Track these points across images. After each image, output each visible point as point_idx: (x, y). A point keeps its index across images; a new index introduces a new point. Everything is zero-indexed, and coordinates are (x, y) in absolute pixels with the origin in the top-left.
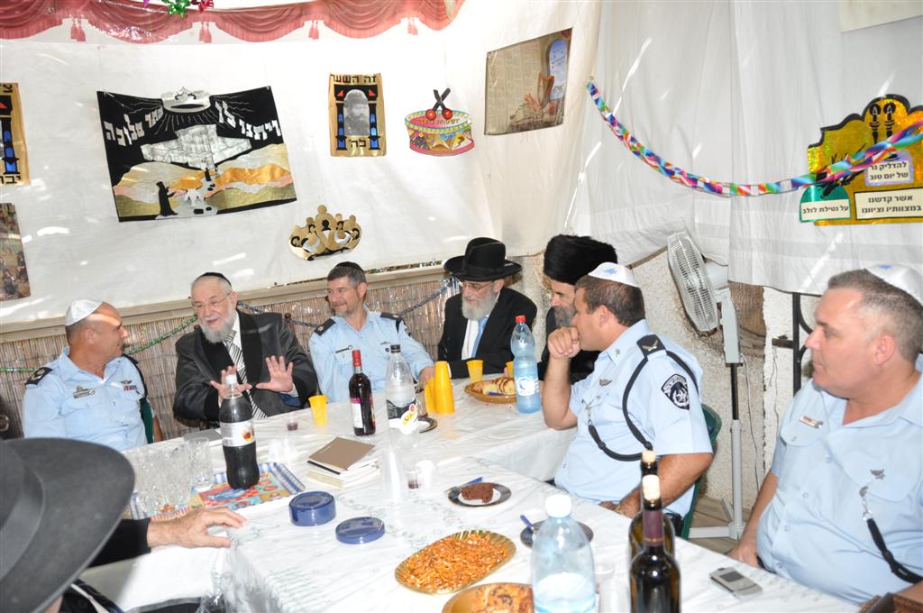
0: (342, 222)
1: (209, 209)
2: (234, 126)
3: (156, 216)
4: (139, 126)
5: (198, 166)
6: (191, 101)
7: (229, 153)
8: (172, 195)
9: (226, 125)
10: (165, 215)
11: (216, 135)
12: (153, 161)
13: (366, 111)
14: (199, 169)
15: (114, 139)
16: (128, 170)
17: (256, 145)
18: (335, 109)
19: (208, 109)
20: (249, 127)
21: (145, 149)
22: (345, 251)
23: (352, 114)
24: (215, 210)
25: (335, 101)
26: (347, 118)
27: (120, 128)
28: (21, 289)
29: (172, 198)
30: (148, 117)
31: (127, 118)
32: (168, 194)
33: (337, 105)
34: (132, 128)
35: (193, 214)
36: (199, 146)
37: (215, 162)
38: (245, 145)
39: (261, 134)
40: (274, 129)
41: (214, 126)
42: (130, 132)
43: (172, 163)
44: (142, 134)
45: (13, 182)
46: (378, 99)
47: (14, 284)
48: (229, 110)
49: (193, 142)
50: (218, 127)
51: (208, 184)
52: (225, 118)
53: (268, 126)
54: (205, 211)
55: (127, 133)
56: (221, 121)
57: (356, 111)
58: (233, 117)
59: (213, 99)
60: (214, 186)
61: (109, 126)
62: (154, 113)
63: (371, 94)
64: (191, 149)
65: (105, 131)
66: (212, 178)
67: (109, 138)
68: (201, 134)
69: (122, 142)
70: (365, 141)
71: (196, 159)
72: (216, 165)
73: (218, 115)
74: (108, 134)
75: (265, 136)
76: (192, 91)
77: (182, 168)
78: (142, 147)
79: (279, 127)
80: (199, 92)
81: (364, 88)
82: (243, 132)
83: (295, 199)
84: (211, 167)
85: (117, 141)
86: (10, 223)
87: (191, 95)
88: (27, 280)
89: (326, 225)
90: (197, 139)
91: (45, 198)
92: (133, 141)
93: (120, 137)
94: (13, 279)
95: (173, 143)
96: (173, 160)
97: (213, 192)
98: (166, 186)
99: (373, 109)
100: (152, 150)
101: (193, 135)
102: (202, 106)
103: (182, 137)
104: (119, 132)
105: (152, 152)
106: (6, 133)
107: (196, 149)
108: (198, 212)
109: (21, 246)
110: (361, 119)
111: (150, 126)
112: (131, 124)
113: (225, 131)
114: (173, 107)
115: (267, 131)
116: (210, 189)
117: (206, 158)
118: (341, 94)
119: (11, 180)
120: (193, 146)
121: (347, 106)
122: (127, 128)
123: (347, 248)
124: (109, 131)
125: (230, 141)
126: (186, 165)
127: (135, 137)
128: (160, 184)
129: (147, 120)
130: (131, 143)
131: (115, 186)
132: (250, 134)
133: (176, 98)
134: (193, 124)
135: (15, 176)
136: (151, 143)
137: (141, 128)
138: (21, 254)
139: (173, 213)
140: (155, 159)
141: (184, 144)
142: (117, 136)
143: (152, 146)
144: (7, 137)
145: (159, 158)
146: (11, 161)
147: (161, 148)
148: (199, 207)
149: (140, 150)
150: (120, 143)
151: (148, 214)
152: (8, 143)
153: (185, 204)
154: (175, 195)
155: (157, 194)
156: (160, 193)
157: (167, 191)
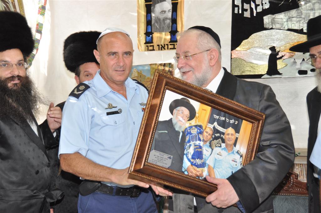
1: (313, 70)
3: (262, 75)
8: (281, 58)
10: (271, 75)
12: (272, 29)
15: (240, 12)
16: (247, 38)
21: (267, 19)
27: (247, 3)
29: (281, 60)
32: (278, 57)
34: (258, 2)
35: (298, 75)
42: (257, 6)
43: (289, 30)
44: (267, 6)
45: (174, 48)
49: (312, 9)
54: (309, 72)
55: (253, 6)
61: (238, 2)
64: (309, 16)
65: (234, 6)
67: (236, 12)
69: (247, 14)
74: (236, 9)
77: (295, 34)
78: (265, 18)
85: (243, 13)
90: (317, 7)
92: (257, 13)
93: (246, 10)
95: (293, 12)
96: (290, 28)
98: (277, 50)
100: (274, 19)
101: (314, 4)
103: (303, 6)
104: (246, 6)
105: (273, 22)
106: (174, 13)
108: (302, 72)
119: (172, 47)
120: (311, 13)
122: (255, 2)
124: (238, 6)
126: (300, 31)
127: (260, 9)
128: (273, 49)
130: (255, 15)
131: (234, 51)
135: (175, 43)
136: (273, 13)
137: (267, 2)
139: (280, 74)
140: (274, 27)
141: (304, 12)
142: (244, 10)
143: (274, 16)
144: (174, 17)
145: (278, 26)
146: (174, 32)
147: (281, 17)
148: (303, 68)
149: (262, 20)
150: (245, 16)
151: (256, 74)
152: (174, 21)
153: (292, 65)
154: (283, 58)
155: (268, 57)
156: (271, 56)
157: (278, 54)
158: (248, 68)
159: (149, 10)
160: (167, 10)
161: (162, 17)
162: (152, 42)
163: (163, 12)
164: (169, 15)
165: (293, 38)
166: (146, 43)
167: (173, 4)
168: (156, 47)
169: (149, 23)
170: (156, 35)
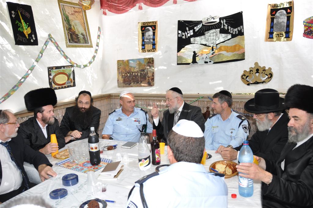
0: (265, 70)
1: (210, 62)
2: (226, 29)
3: (190, 63)
4: (191, 31)
5: (210, 45)
6: (212, 20)
7: (222, 40)
8: (198, 56)
9: (224, 29)
10: (193, 63)
11: (219, 33)
12: (194, 43)
13: (285, 20)
14: (210, 46)
15: (181, 36)
16: (184, 47)
17: (233, 36)
18: (270, 20)
19: (218, 23)
20: (232, 29)
21: (192, 39)
22: (264, 83)
23: (278, 22)
24: (212, 62)
25: (270, 16)
26: (276, 24)
27: (184, 32)
28: (152, 84)
30: (195, 28)
31: (187, 29)
32: (196, 55)
33: (271, 18)
34: (188, 32)
36: (212, 37)
37: (217, 44)
38: (229, 36)
39: (236, 32)
40: (241, 29)
41: (219, 29)
42: (188, 34)
43: (201, 44)
44: (192, 34)
45: (154, 51)
46: (292, 13)
47: (150, 82)
48: (226, 23)
49: (210, 36)
50: (220, 30)
51: (212, 52)
52: (224, 26)
53: (239, 28)
54: (209, 62)
55: (186, 34)
56: (222, 27)
57: (280, 20)
58: (227, 25)
59: (220, 19)
60: (214, 53)
61: (180, 32)
62: (198, 26)
63: (289, 11)
64: (209, 39)
65: (178, 34)
66: (214, 50)
67: (179, 36)
68: (213, 33)
69: (184, 37)
70: (283, 34)
71: (210, 43)
72: (217, 45)
73: (221, 25)
75: (237, 33)
76: (213, 16)
78: (191, 39)
79: (243, 28)
80: (216, 17)
81: (285, 9)
82: (229, 31)
83: (244, 59)
84: (215, 45)
86: (152, 64)
87: (213, 18)
88: (153, 81)
89: (257, 71)
90: (212, 35)
91: (161, 57)
92: (188, 37)
93: (183, 35)
94: (150, 80)
95: (203, 37)
96: (201, 43)
97: (213, 55)
98: (196, 52)
99: (289, 18)
100: (195, 39)
101: (210, 34)
102: (216, 22)
103: (206, 35)
104: (183, 34)
105: (194, 41)
107: (211, 39)
108: (206, 62)
109: (154, 71)
110: (283, 24)
111: (196, 31)
112: (189, 31)
113: (223, 31)
114: (205, 23)
115: (238, 30)
116: (212, 54)
117: (213, 42)
118: (274, 13)
119: (153, 51)
120: (210, 37)
121: (276, 19)
122: (187, 32)
123: (265, 82)
124: (180, 34)
125: (224, 35)
126: (205, 45)
127: (189, 35)
128: (194, 52)
129: (195, 29)
130: (187, 37)
131: (178, 53)
132: (231, 32)
133: (207, 20)
134: (212, 29)
135: (154, 49)
136: (195, 37)
137: (192, 32)
138: (153, 73)
139: (197, 63)
140: (195, 43)
141: (207, 37)
142: (182, 35)
143: (195, 38)
144: (154, 38)
145: (196, 42)
146: (154, 45)
147: (198, 39)
148: (206, 61)
149: (190, 40)
150: (183, 38)
151: (187, 63)
152: (154, 39)
153: (202, 59)
154: (199, 56)
155: (192, 56)
156: (194, 55)
157: (196, 54)
158: (184, 60)
159: (143, 35)
160: (151, 35)
161: (149, 38)
162: (145, 49)
163: (149, 36)
164: (152, 37)
165: (203, 48)
166: (142, 49)
167: (153, 32)
168: (146, 51)
169: (143, 41)
170: (146, 46)
